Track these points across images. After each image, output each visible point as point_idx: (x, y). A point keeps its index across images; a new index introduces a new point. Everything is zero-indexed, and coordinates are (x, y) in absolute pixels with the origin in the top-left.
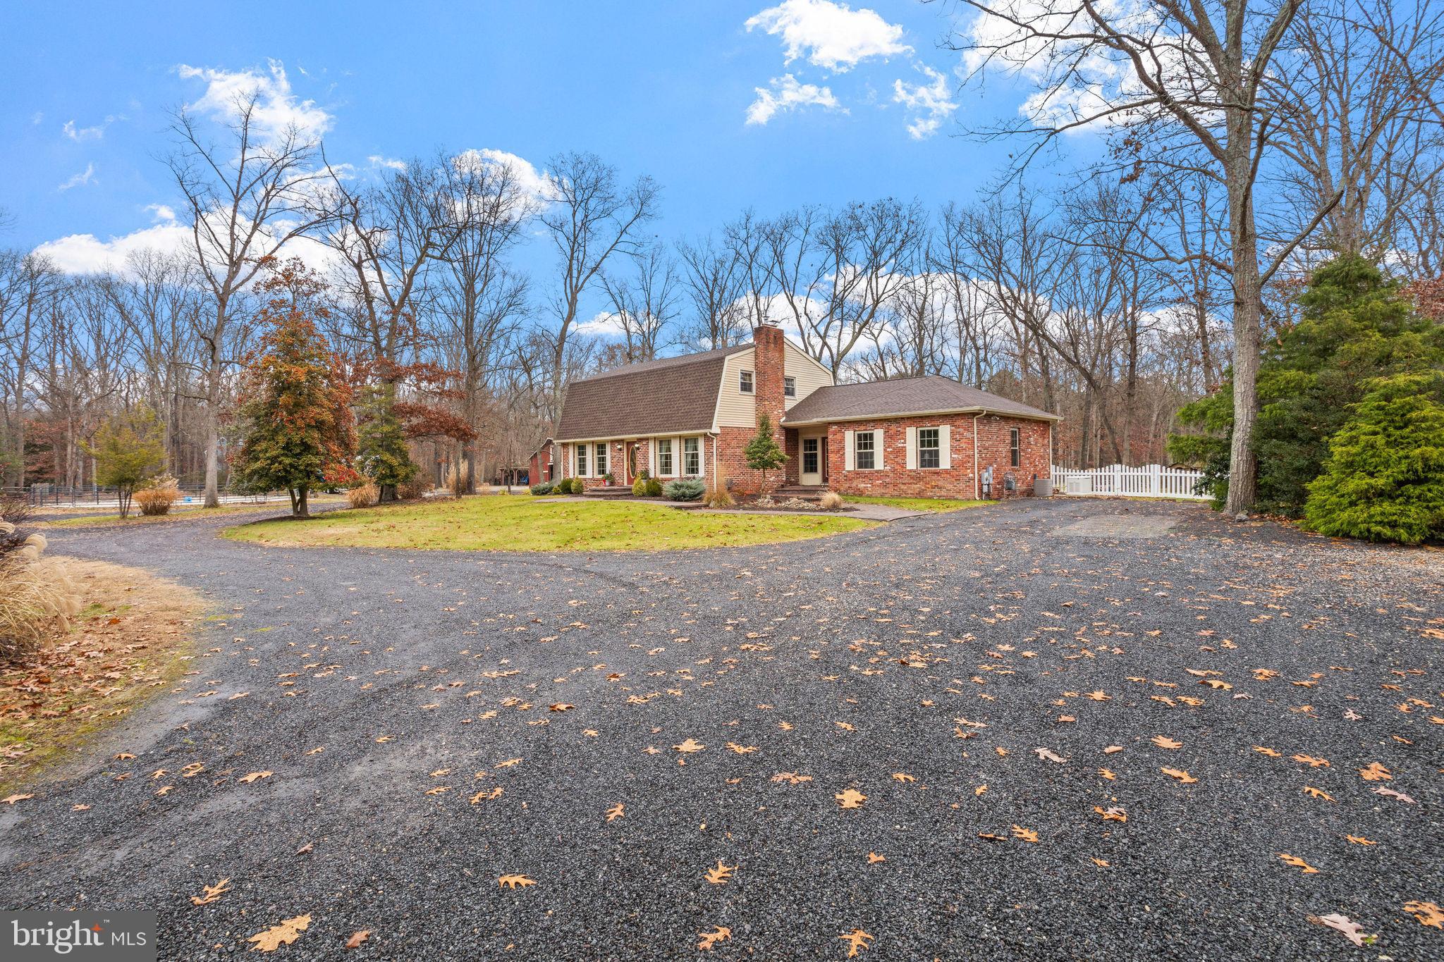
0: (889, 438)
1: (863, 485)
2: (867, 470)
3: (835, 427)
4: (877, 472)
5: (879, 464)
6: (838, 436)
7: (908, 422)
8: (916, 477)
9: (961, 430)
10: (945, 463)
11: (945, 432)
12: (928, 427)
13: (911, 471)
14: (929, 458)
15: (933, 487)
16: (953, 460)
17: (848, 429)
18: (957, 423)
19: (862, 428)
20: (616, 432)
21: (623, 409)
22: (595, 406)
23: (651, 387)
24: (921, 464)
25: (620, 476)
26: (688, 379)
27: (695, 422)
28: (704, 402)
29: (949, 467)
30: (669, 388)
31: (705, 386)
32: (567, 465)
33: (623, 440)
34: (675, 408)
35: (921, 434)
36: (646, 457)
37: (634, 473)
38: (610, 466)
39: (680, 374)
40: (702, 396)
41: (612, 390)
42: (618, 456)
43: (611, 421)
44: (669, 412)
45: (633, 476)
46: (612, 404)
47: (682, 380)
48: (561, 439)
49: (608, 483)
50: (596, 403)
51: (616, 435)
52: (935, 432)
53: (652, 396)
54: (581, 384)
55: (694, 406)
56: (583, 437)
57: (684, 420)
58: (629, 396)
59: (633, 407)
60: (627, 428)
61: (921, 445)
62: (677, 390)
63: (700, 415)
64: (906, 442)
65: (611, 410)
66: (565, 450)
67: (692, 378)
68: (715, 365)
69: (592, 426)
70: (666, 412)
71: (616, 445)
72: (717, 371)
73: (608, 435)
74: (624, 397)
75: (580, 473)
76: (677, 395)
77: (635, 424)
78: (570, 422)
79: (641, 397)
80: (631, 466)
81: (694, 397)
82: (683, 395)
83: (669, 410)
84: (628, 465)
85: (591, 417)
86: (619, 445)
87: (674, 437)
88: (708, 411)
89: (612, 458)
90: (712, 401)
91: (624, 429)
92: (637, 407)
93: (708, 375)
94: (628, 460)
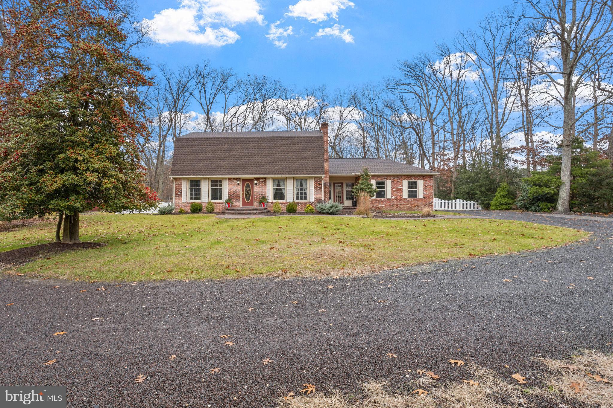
0: (394, 184)
1: (380, 206)
2: (382, 199)
4: (388, 199)
5: (389, 195)
7: (404, 177)
8: (406, 202)
9: (427, 182)
10: (421, 195)
11: (420, 183)
12: (413, 180)
13: (405, 199)
14: (413, 193)
15: (415, 206)
16: (424, 195)
17: (372, 179)
18: (426, 179)
19: (380, 179)
20: (238, 173)
21: (240, 158)
22: (210, 155)
23: (264, 147)
24: (409, 196)
25: (238, 201)
26: (297, 145)
27: (310, 170)
28: (314, 159)
29: (422, 197)
30: (281, 149)
31: (312, 150)
32: (179, 193)
33: (240, 178)
34: (291, 161)
35: (409, 183)
36: (264, 190)
37: (248, 199)
38: (227, 194)
39: (288, 142)
40: (312, 156)
41: (226, 146)
42: (235, 188)
43: (231, 166)
44: (285, 163)
45: (248, 201)
46: (229, 155)
47: (292, 145)
48: (176, 175)
49: (230, 205)
50: (211, 153)
51: (233, 175)
52: (416, 183)
53: (267, 153)
54: (190, 140)
55: (307, 161)
56: (203, 175)
57: (301, 169)
58: (244, 151)
59: (250, 158)
60: (248, 171)
61: (409, 187)
62: (289, 151)
63: (313, 167)
64: (402, 186)
65: (228, 158)
66: (177, 183)
67: (299, 145)
68: (316, 140)
69: (210, 168)
70: (283, 163)
71: (233, 181)
72: (319, 143)
73: (230, 175)
74: (239, 151)
75: (191, 199)
76: (290, 154)
77: (256, 169)
78: (185, 164)
79: (257, 153)
80: (246, 195)
81: (305, 156)
82: (295, 154)
83: (285, 162)
84: (243, 194)
85: (208, 162)
86: (235, 182)
87: (290, 178)
88: (319, 165)
89: (229, 189)
90: (320, 159)
91: (246, 171)
92: (254, 158)
93: (313, 145)
94: (243, 191)
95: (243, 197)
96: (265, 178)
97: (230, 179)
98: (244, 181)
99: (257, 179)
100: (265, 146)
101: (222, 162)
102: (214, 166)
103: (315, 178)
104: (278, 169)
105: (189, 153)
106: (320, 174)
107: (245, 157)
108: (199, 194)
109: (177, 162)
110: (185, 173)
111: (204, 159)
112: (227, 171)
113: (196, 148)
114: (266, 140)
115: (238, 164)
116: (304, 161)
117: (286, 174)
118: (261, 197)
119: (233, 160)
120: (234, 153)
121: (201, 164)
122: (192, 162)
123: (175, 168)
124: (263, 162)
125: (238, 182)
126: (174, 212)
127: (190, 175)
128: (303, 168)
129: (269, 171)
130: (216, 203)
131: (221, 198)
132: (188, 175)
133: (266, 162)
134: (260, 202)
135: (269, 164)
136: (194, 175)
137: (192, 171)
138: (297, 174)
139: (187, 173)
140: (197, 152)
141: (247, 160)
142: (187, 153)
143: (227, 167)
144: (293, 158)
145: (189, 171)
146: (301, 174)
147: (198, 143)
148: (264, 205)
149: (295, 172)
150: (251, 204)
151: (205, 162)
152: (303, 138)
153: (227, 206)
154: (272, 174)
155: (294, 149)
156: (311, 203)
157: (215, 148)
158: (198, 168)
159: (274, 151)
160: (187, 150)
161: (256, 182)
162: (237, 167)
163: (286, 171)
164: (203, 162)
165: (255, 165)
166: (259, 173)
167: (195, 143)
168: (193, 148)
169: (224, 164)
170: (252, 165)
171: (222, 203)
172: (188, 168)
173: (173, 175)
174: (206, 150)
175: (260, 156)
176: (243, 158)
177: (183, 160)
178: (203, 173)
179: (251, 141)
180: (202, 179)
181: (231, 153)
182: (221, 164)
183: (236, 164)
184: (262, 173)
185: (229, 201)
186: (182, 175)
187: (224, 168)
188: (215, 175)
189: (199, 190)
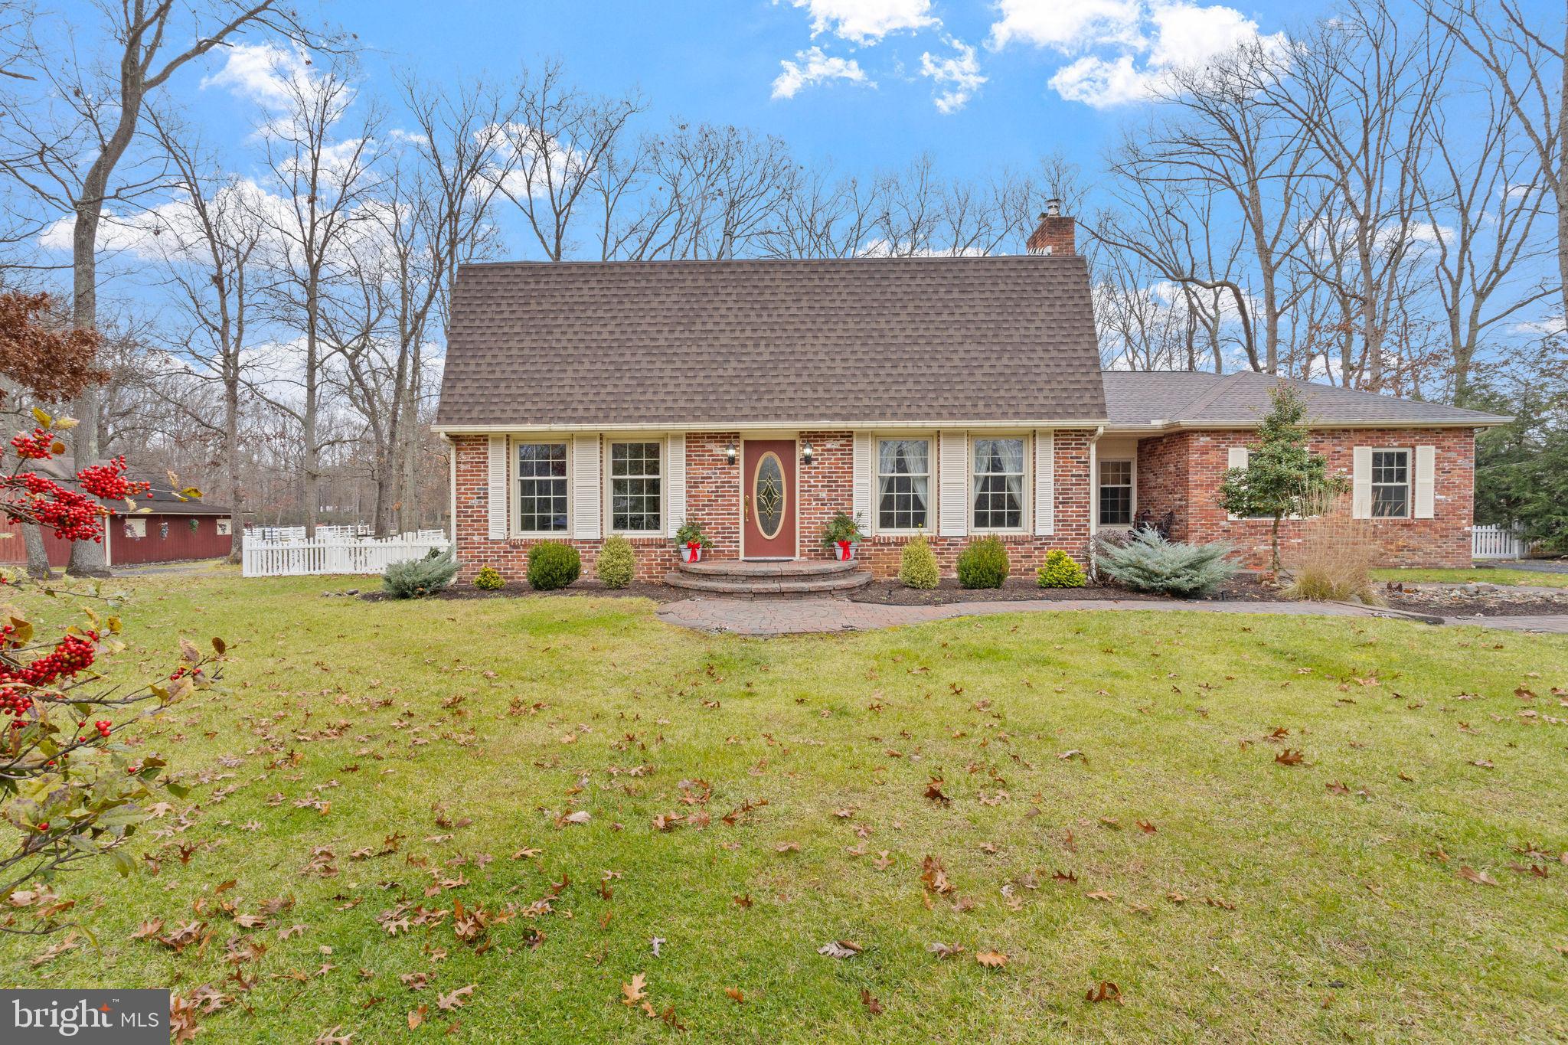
3: (1204, 440)
6: (1212, 457)
7: (1358, 437)
8: (1366, 532)
9: (1453, 455)
10: (1424, 503)
11: (1424, 459)
12: (1393, 447)
13: (1358, 522)
14: (1391, 500)
15: (1400, 549)
16: (1437, 503)
17: (1233, 443)
18: (1446, 444)
20: (732, 412)
21: (739, 350)
22: (605, 336)
23: (838, 304)
24: (1376, 511)
25: (728, 535)
26: (976, 295)
27: (1042, 401)
28: (1054, 354)
29: (1431, 515)
30: (911, 310)
31: (1042, 316)
32: (475, 502)
33: (736, 435)
34: (957, 362)
35: (1377, 458)
36: (840, 484)
37: (770, 526)
38: (684, 506)
39: (939, 281)
40: (1045, 339)
41: (674, 298)
42: (719, 477)
43: (699, 380)
44: (935, 370)
45: (770, 530)
46: (687, 334)
47: (956, 295)
48: (461, 421)
49: (699, 553)
50: (610, 328)
51: (712, 418)
52: (1402, 457)
53: (851, 326)
54: (518, 272)
55: (1025, 362)
56: (579, 420)
57: (1002, 393)
58: (754, 319)
59: (782, 349)
60: (777, 403)
61: (1376, 476)
62: (945, 317)
63: (1054, 385)
64: (1350, 471)
65: (685, 349)
66: (463, 457)
67: (988, 295)
68: (1058, 273)
69: (610, 389)
70: (924, 370)
71: (709, 446)
72: (1072, 286)
73: (696, 418)
74: (732, 319)
75: (527, 524)
76: (951, 332)
77: (810, 395)
78: (498, 375)
79: (809, 325)
80: (761, 507)
81: (1016, 339)
82: (973, 332)
83: (934, 364)
84: (748, 504)
85: (598, 366)
86: (718, 450)
87: (954, 435)
88: (1078, 377)
89: (693, 484)
90: (1082, 354)
91: (764, 403)
92: (799, 348)
93: (1045, 294)
94: (748, 490)
95: (749, 515)
96: (848, 435)
97: (692, 438)
98: (755, 447)
99: (812, 437)
100: (844, 296)
101: (658, 365)
102: (626, 381)
103: (1060, 434)
104: (904, 394)
105: (517, 329)
106: (1086, 415)
107: (756, 345)
108: (561, 505)
109: (462, 368)
110: (498, 414)
111: (582, 351)
112: (682, 404)
113: (545, 307)
114: (843, 275)
115: (730, 372)
116: (1016, 362)
117: (939, 416)
118: (828, 516)
119: (705, 357)
120: (709, 327)
121: (570, 374)
122: (528, 367)
123: (458, 390)
124: (838, 363)
125: (731, 452)
126: (453, 580)
127: (524, 420)
128: (1014, 393)
129: (866, 402)
130: (634, 543)
131: (655, 523)
132: (512, 420)
133: (851, 363)
134: (830, 540)
135: (866, 375)
136: (538, 420)
137: (529, 406)
138: (990, 416)
139: (510, 414)
140: (548, 322)
141: (766, 357)
142: (506, 330)
143: (683, 388)
144: (967, 347)
145: (515, 406)
146: (1004, 415)
147: (552, 286)
148: (846, 552)
149: (981, 408)
150: (786, 545)
151: (587, 366)
152: (999, 266)
153: (687, 554)
154: (882, 416)
155: (966, 309)
156: (1043, 542)
157: (628, 306)
158: (555, 390)
159: (882, 320)
160: (506, 315)
161: (808, 451)
162: (726, 388)
163: (941, 401)
164: (576, 366)
165: (805, 379)
166: (823, 410)
167: (542, 286)
168: (533, 307)
169: (668, 373)
170: (793, 379)
171: (662, 544)
172: (514, 390)
173: (449, 420)
174: (589, 313)
175: (822, 341)
176: (750, 349)
177: (488, 359)
178: (581, 413)
179: (779, 275)
180: (571, 437)
181: (699, 327)
182: (657, 373)
183: (721, 372)
184: (837, 410)
185: (692, 537)
186: (487, 421)
187: (671, 388)
188: (629, 418)
189: (561, 486)
